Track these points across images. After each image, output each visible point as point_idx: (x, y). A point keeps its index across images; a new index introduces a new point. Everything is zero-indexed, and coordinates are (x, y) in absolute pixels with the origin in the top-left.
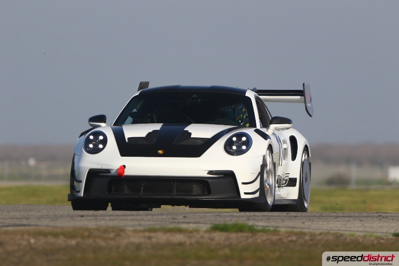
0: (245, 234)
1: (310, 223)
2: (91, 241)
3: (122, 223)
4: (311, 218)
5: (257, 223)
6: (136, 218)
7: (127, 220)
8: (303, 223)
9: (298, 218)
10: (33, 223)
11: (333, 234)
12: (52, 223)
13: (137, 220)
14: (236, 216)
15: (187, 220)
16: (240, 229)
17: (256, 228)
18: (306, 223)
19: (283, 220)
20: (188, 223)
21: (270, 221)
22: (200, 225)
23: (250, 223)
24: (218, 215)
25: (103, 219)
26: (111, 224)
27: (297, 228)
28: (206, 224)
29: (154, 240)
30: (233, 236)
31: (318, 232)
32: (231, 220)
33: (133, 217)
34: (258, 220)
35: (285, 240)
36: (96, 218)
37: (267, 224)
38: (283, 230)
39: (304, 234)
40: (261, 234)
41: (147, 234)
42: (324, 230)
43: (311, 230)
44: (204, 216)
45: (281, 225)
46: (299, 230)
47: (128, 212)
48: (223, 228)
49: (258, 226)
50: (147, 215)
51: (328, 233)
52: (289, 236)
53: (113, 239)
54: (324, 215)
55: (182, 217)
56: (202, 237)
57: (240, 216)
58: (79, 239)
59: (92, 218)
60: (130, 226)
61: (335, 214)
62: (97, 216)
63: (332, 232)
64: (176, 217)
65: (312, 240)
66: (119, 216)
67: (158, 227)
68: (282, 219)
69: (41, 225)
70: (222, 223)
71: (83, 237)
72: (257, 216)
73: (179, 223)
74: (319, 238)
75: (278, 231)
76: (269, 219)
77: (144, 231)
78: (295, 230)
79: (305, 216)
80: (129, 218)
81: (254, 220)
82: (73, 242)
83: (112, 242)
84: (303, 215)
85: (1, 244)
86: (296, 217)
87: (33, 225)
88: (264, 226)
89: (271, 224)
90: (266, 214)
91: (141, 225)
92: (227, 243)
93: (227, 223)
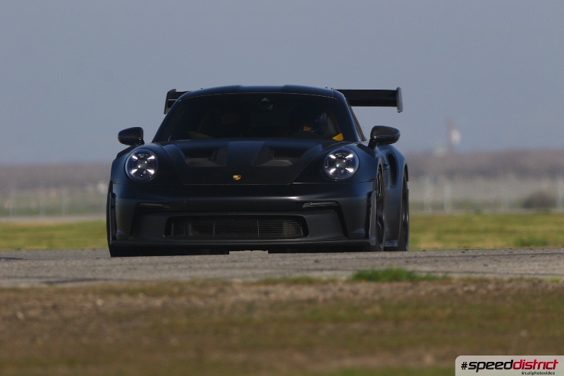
0: (403, 284)
1: (495, 266)
2: (182, 300)
3: (228, 273)
4: (496, 258)
5: (419, 268)
6: (247, 264)
7: (234, 268)
8: (486, 265)
9: (478, 258)
10: (100, 276)
11: (528, 281)
12: (127, 276)
13: (249, 268)
14: (390, 259)
15: (320, 266)
16: (395, 276)
17: (418, 274)
18: (490, 266)
19: (457, 263)
20: (322, 270)
21: (438, 263)
22: (339, 273)
23: (410, 268)
24: (364, 258)
25: (200, 268)
26: (211, 274)
27: (476, 273)
28: (347, 270)
29: (273, 296)
30: (386, 287)
31: (506, 278)
34: (420, 264)
35: (459, 291)
36: (190, 268)
37: (434, 269)
38: (456, 276)
39: (487, 281)
40: (425, 282)
41: (263, 288)
42: (516, 274)
43: (496, 275)
44: (345, 259)
45: (454, 268)
46: (479, 276)
47: (236, 257)
48: (371, 277)
49: (421, 272)
50: (263, 260)
51: (521, 279)
52: (465, 285)
53: (214, 296)
54: (515, 253)
55: (312, 262)
56: (341, 290)
57: (395, 258)
58: (166, 298)
59: (184, 266)
60: (238, 277)
61: (531, 252)
62: (191, 263)
63: (527, 277)
65: (497, 290)
67: (278, 277)
68: (455, 261)
69: (112, 279)
70: (369, 268)
71: (172, 295)
72: (420, 257)
73: (308, 270)
74: (508, 286)
75: (450, 279)
76: (437, 261)
77: (258, 283)
78: (474, 276)
79: (488, 256)
81: (415, 262)
82: (158, 302)
83: (212, 302)
84: (486, 254)
85: (55, 307)
86: (475, 257)
87: (100, 279)
88: (429, 272)
89: (440, 269)
90: (432, 253)
91: (254, 275)
92: (377, 297)
93: (377, 269)
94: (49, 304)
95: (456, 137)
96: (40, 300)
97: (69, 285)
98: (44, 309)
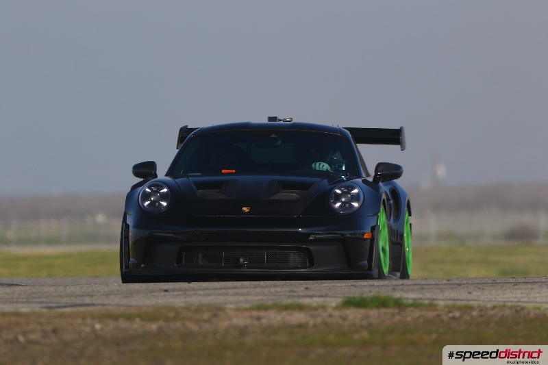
0: (390, 311)
1: (479, 293)
2: (177, 325)
3: (221, 299)
4: (480, 286)
5: (406, 295)
6: (240, 291)
7: (227, 294)
8: (470, 293)
9: (462, 286)
10: (98, 302)
11: (510, 308)
12: (125, 302)
13: (242, 294)
14: (378, 286)
15: (310, 293)
16: (382, 303)
17: (405, 301)
18: (474, 293)
19: (442, 290)
20: (312, 297)
21: (424, 291)
22: (328, 299)
23: (397, 295)
24: (352, 285)
25: (195, 294)
26: (206, 300)
27: (461, 300)
28: (337, 297)
29: (264, 321)
30: (373, 313)
31: (489, 305)
32: (371, 292)
33: (236, 290)
34: (407, 291)
35: (445, 318)
36: (185, 294)
37: (420, 296)
38: (441, 303)
39: (471, 308)
40: (412, 309)
41: (255, 313)
42: (499, 302)
43: (480, 303)
44: (334, 286)
45: (440, 296)
46: (463, 303)
47: (230, 284)
48: (360, 303)
49: (408, 299)
50: (255, 287)
51: (504, 306)
52: (450, 312)
53: (206, 321)
54: (499, 281)
55: (303, 289)
56: (330, 316)
57: (382, 286)
58: (161, 323)
59: (179, 293)
60: (231, 303)
61: (514, 280)
62: (186, 290)
63: (509, 304)
64: (295, 289)
65: (481, 316)
66: (216, 289)
67: (270, 303)
68: (441, 289)
69: (109, 305)
70: (357, 295)
71: (167, 320)
72: (407, 285)
73: (299, 297)
74: (491, 313)
75: (435, 306)
76: (423, 289)
77: (251, 309)
78: (459, 303)
79: (472, 284)
80: (230, 291)
81: (402, 290)
82: (154, 327)
83: (207, 326)
84: (470, 282)
85: (54, 331)
86: (459, 285)
87: (98, 305)
88: (415, 299)
89: (426, 296)
90: (419, 282)
91: (246, 301)
92: (365, 323)
93: (365, 296)
94: (49, 328)
95: (441, 171)
96: (40, 324)
97: (68, 310)
98: (45, 332)
